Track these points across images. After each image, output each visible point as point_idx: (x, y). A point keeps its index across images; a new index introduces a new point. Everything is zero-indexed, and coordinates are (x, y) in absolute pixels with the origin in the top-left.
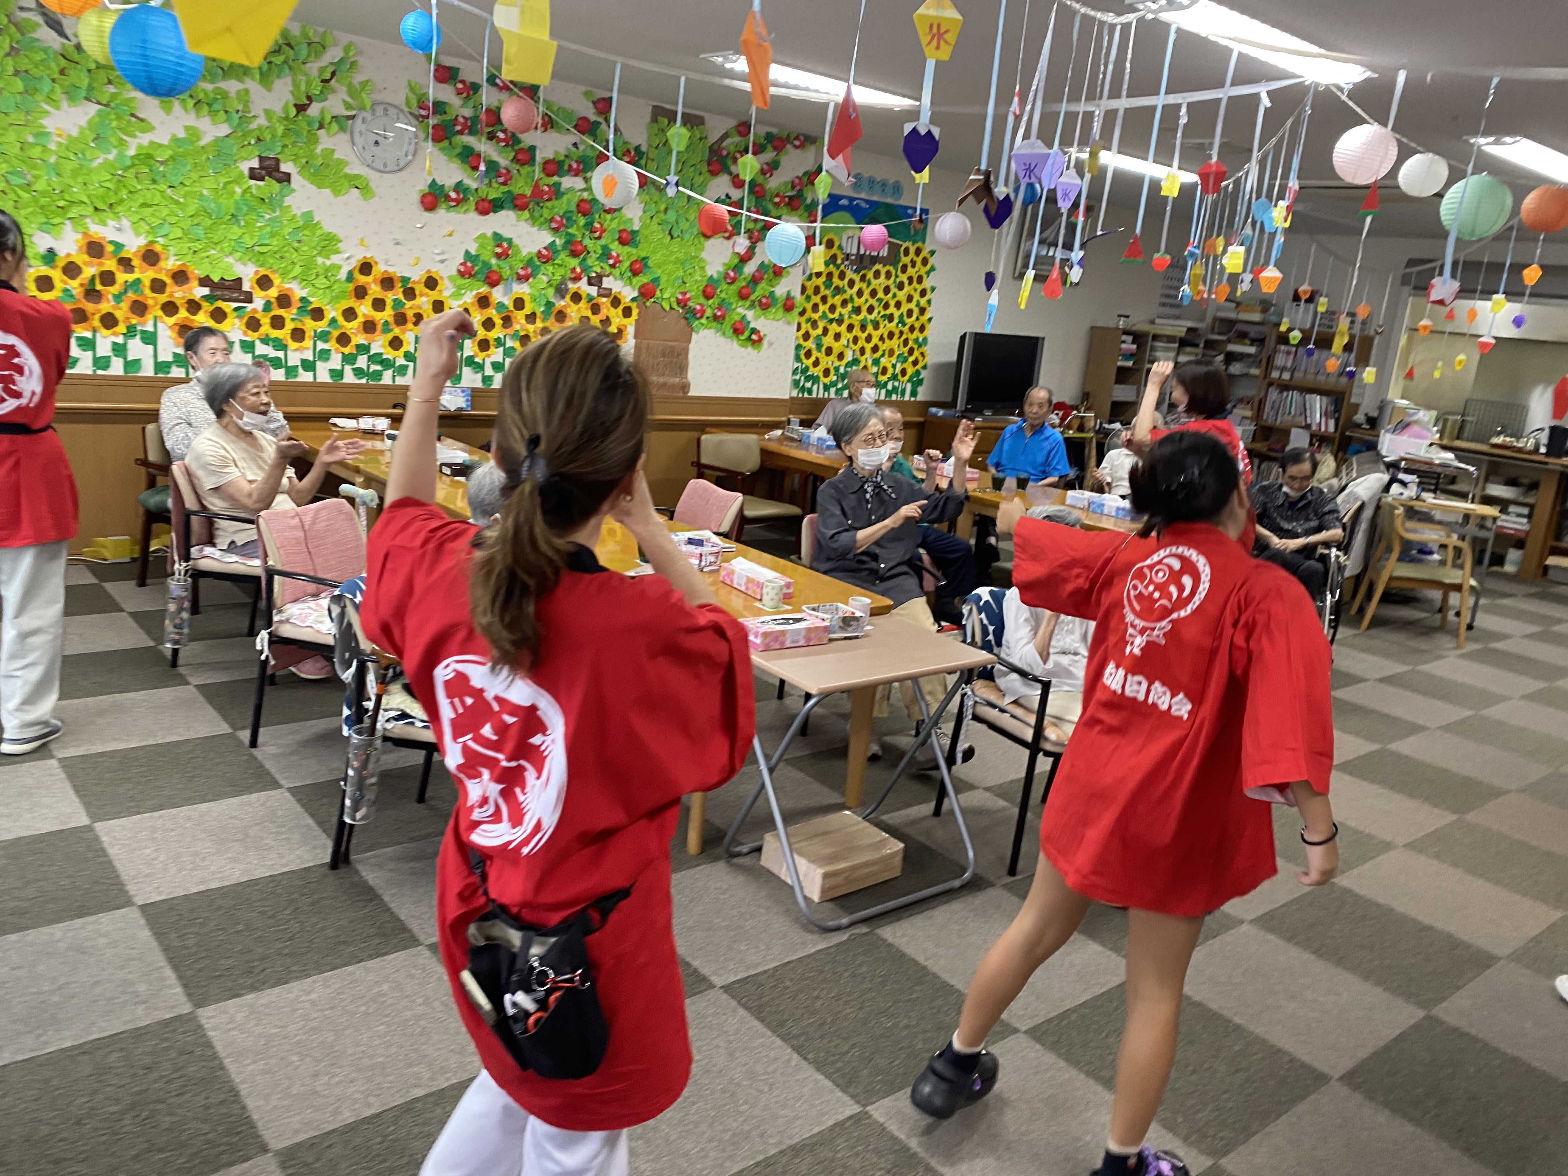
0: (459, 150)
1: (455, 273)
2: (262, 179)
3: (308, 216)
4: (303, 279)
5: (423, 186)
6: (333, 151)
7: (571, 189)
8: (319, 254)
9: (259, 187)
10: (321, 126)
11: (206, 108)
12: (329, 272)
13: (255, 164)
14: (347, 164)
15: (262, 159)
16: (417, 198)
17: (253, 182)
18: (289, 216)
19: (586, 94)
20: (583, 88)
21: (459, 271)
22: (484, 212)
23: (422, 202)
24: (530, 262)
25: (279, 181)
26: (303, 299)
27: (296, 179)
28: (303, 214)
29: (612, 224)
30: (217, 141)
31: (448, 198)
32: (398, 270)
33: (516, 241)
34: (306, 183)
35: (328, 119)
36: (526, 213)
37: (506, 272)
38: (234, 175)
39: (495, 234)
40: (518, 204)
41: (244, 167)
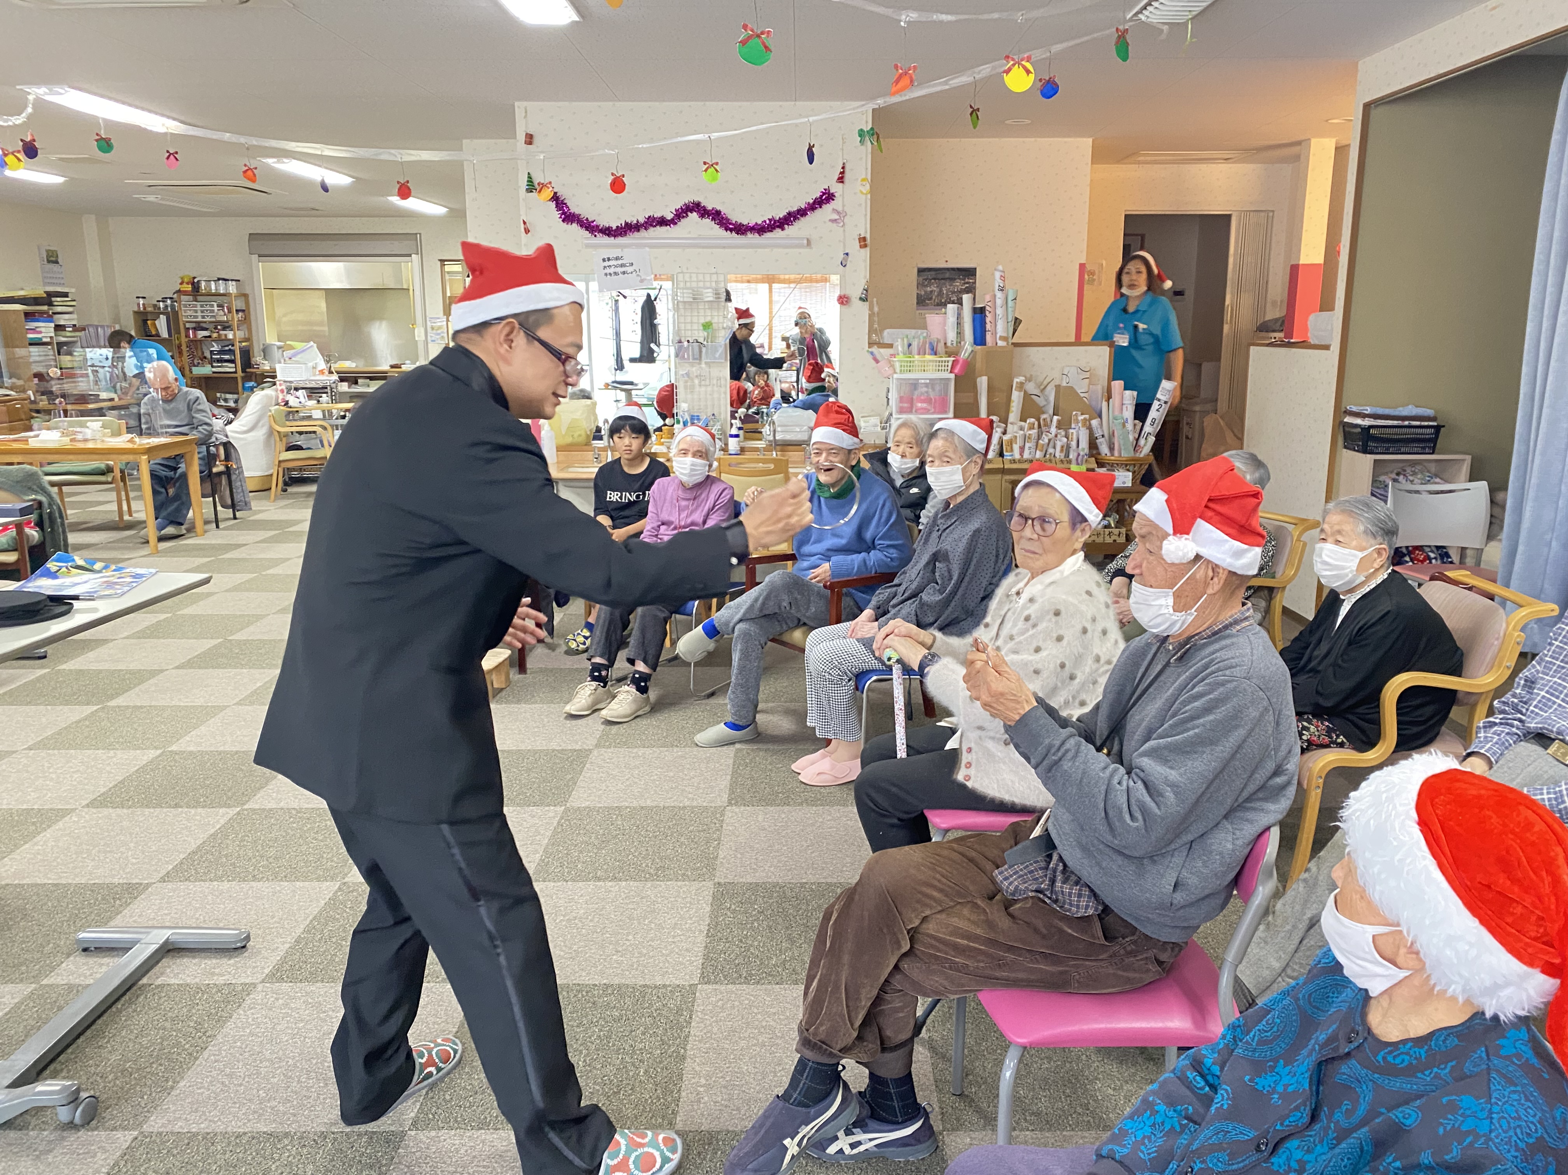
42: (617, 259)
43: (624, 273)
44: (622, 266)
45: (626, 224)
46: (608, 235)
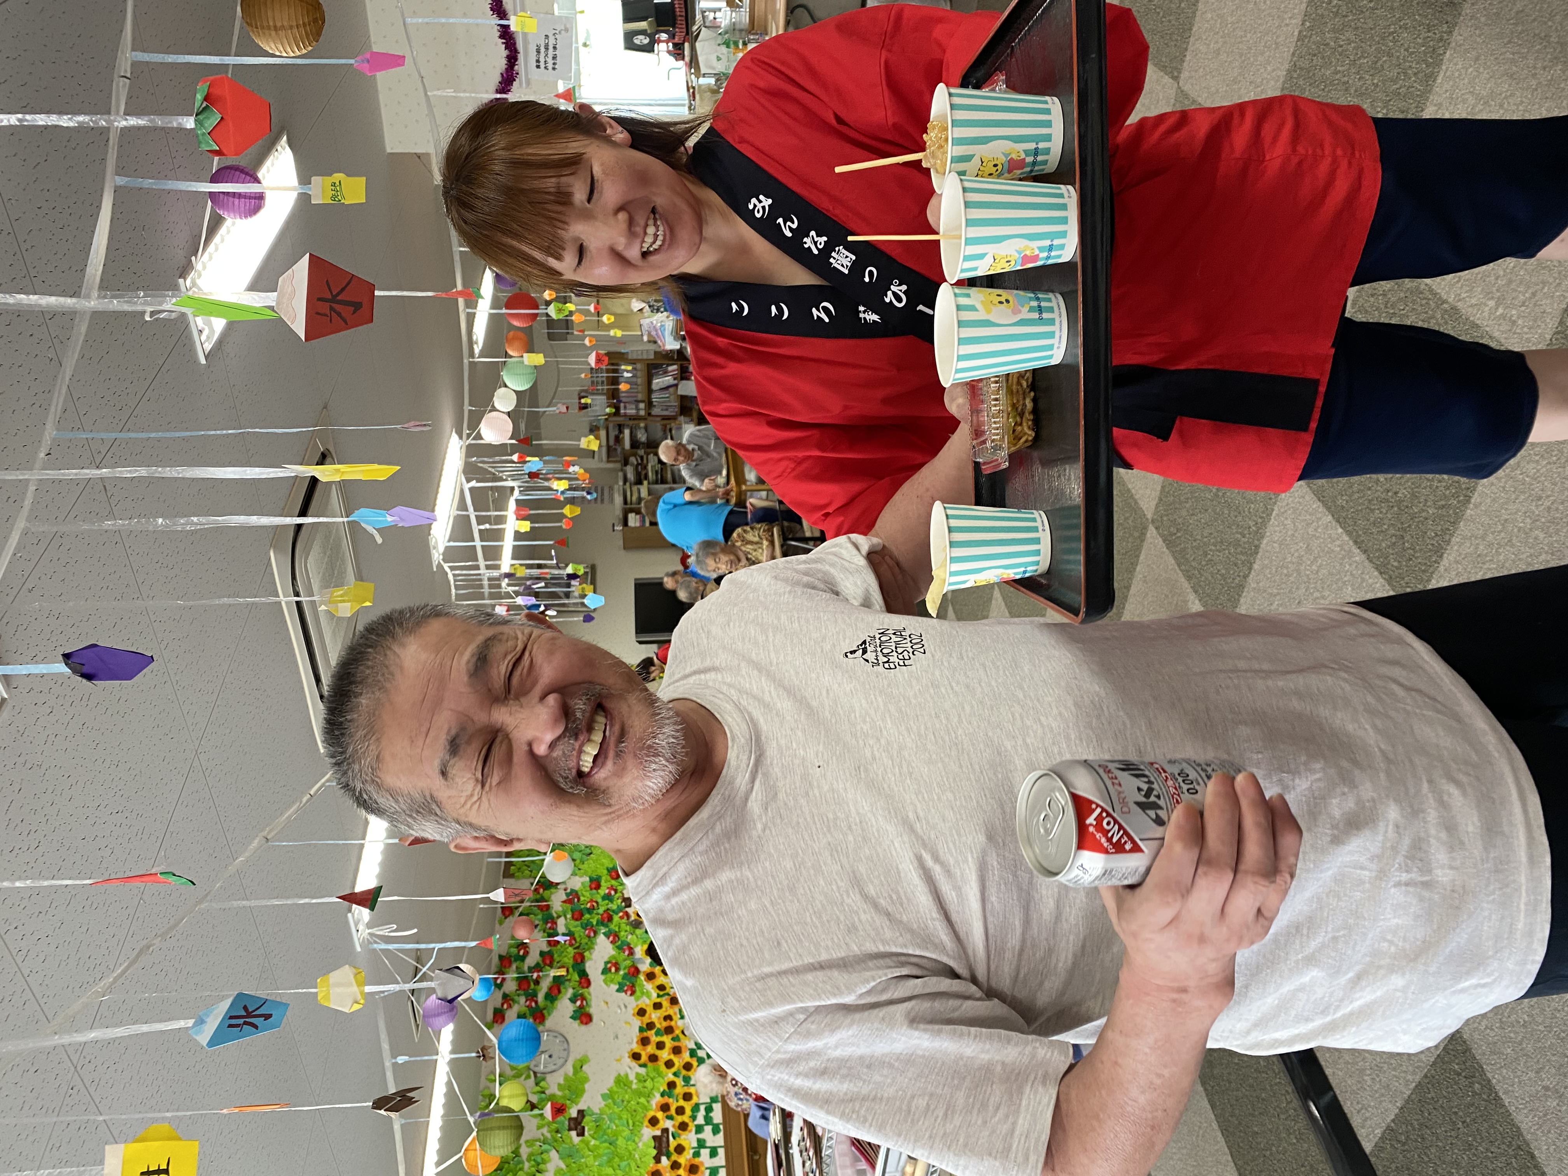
0: (549, 1003)
1: (633, 998)
2: (583, 1128)
3: (604, 1097)
4: (649, 1096)
5: (576, 1024)
6: (559, 1085)
7: (566, 926)
8: (630, 1088)
9: (589, 1130)
10: (543, 1092)
11: (542, 1167)
12: (641, 1080)
13: (573, 1133)
14: (566, 1074)
15: (570, 1129)
16: (583, 1027)
17: (586, 1133)
18: (606, 1109)
19: (501, 923)
20: (497, 925)
21: (631, 995)
22: (588, 983)
23: (586, 1024)
24: (620, 948)
25: (583, 1117)
26: (662, 1095)
27: (582, 1106)
28: (604, 1100)
29: (586, 896)
30: (561, 1158)
31: (581, 1007)
32: (635, 1035)
33: (606, 959)
34: (583, 1099)
35: (538, 1089)
36: (586, 954)
37: (628, 963)
38: (582, 1145)
39: (603, 973)
40: (580, 960)
41: (576, 1139)
42: (538, 51)
43: (555, 48)
44: (547, 48)
45: (501, 37)
46: (516, 60)
